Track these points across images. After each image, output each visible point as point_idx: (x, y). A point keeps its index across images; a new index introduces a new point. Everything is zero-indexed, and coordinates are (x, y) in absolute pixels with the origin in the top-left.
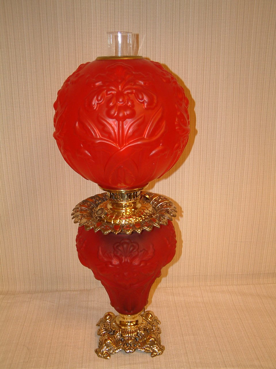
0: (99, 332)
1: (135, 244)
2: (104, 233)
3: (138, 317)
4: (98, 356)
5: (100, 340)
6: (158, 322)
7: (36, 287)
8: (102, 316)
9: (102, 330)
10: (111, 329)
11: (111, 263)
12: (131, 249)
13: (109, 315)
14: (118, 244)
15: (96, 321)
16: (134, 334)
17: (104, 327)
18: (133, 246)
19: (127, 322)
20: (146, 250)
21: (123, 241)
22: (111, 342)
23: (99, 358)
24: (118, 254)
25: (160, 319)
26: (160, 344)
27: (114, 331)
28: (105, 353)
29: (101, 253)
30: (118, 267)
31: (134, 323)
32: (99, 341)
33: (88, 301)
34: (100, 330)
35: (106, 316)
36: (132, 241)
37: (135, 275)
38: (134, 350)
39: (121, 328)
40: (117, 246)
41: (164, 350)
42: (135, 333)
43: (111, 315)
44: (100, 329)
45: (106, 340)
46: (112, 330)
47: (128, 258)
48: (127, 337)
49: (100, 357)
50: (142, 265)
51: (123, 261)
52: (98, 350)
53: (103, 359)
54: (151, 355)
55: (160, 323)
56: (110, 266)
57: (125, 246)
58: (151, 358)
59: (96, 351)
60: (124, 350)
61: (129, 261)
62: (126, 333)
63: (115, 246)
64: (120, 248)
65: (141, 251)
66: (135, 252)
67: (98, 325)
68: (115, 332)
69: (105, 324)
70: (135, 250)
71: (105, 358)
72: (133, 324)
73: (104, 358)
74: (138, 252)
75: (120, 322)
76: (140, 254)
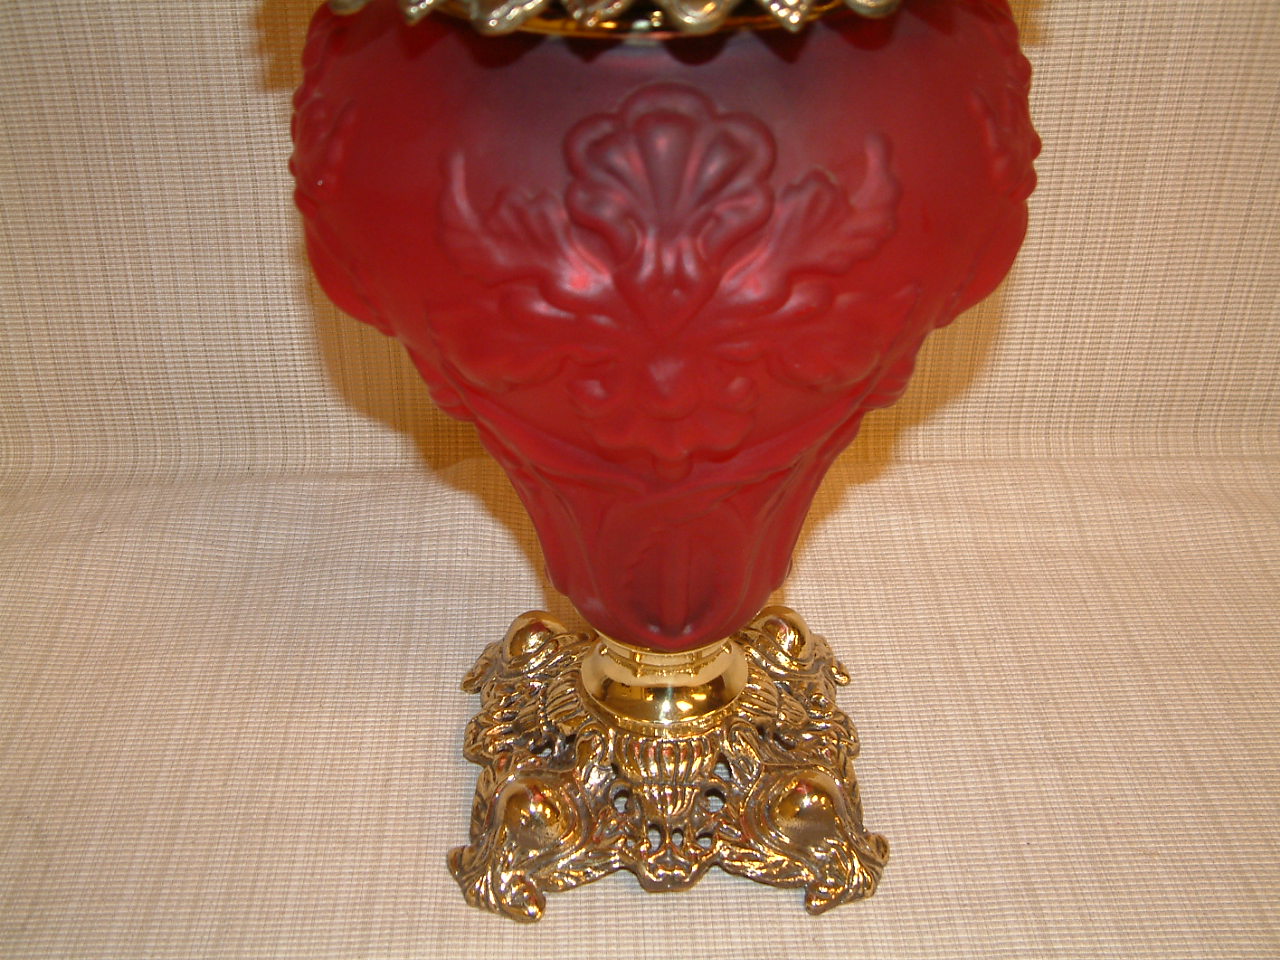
0: (475, 740)
1: (742, 133)
2: (484, 22)
3: (724, 659)
4: (468, 902)
5: (478, 793)
6: (834, 670)
7: (136, 454)
8: (497, 631)
9: (491, 727)
10: (548, 724)
11: (548, 288)
12: (714, 167)
13: (537, 627)
14: (606, 127)
15: (462, 660)
16: (695, 766)
17: (508, 706)
18: (729, 142)
19: (649, 690)
20: (833, 178)
21: (641, 107)
22: (548, 811)
23: (475, 912)
24: (608, 213)
25: (841, 652)
26: (859, 827)
27: (570, 739)
28: (509, 886)
29: (462, 203)
30: (603, 320)
31: (701, 697)
32: (472, 799)
33: (419, 537)
34: (479, 726)
35: (520, 636)
36: (721, 109)
37: (737, 384)
38: (695, 868)
39: (613, 723)
40: (598, 147)
41: (881, 866)
42: (702, 754)
43: (549, 630)
44: (482, 719)
45: (519, 799)
46: (557, 730)
47: (685, 242)
48: (650, 781)
49: (478, 904)
50: (794, 302)
51: (647, 270)
52: (467, 856)
53: (495, 919)
54: (808, 899)
55: (842, 679)
56: (542, 307)
57: (663, 142)
58: (809, 921)
59: (457, 864)
60: (633, 870)
61: (690, 268)
62: (644, 756)
63: (581, 146)
64: (618, 160)
65: (792, 189)
66: (744, 193)
67: (471, 684)
68: (576, 750)
69: (512, 688)
70: (742, 182)
71: (515, 912)
72: (692, 701)
73: (504, 912)
74: (771, 199)
75: (607, 684)
76: (783, 212)
